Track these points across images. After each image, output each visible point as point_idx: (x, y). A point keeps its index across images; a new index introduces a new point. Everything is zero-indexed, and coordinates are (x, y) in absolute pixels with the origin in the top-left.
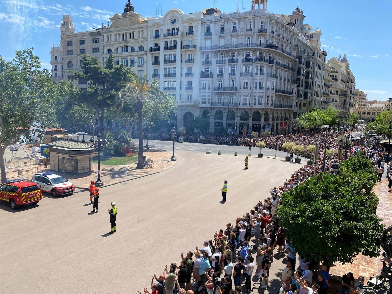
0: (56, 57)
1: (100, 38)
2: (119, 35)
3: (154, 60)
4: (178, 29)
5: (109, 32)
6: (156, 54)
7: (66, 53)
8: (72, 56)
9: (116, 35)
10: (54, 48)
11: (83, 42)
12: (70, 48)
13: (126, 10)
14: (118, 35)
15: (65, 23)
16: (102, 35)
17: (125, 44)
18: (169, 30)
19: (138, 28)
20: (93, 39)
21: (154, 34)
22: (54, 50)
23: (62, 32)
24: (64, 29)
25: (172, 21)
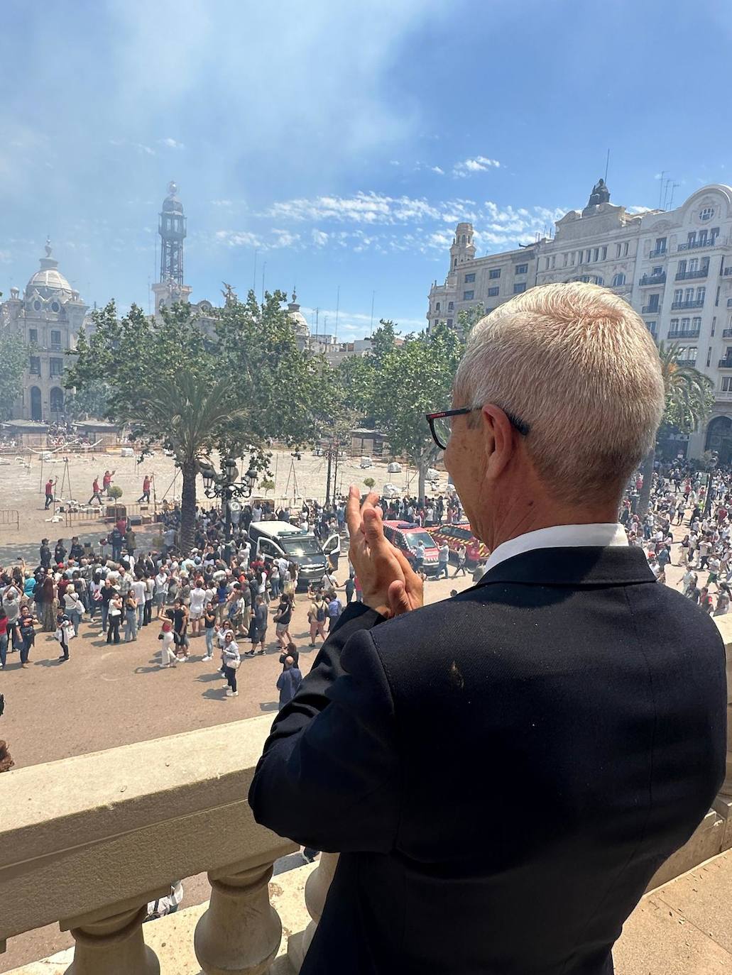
0: (438, 304)
1: (532, 263)
2: (573, 253)
3: (647, 303)
4: (716, 231)
5: (551, 250)
6: (653, 289)
7: (462, 297)
8: (472, 301)
9: (566, 255)
10: (436, 288)
11: (495, 274)
12: (469, 286)
13: (593, 201)
14: (570, 255)
15: (461, 240)
16: (536, 257)
17: (585, 273)
18: (692, 235)
19: (617, 238)
20: (517, 266)
21: (653, 247)
22: (435, 292)
23: (452, 256)
24: (456, 251)
25: (703, 214)
